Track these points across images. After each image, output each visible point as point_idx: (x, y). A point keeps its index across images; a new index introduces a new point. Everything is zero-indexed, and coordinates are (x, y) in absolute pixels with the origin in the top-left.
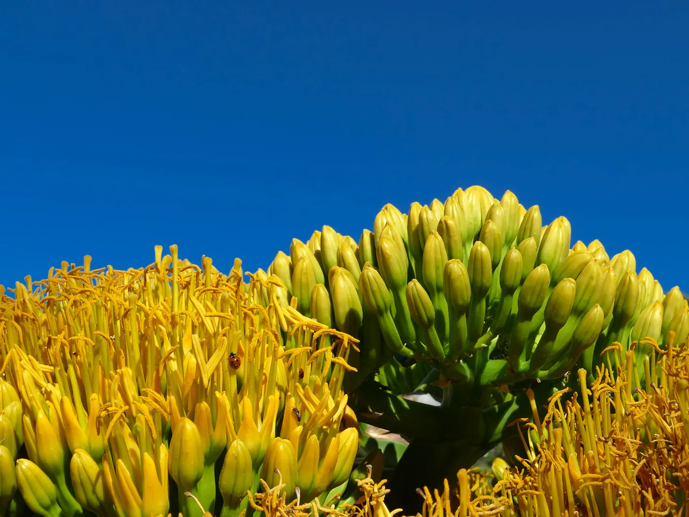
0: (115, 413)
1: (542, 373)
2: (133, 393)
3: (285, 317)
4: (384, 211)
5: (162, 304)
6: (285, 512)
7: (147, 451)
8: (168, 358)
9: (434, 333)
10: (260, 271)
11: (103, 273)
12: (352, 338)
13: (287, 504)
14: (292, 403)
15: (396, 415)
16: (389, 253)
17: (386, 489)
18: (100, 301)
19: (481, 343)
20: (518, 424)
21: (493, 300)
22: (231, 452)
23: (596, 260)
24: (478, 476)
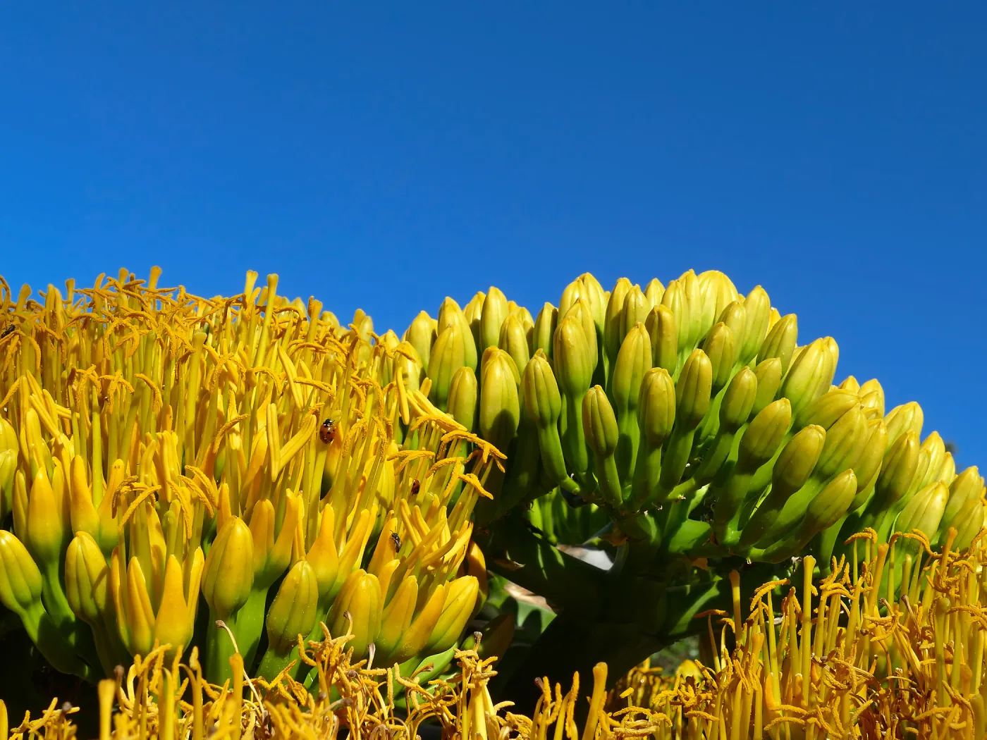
0: (142, 492)
1: (756, 552)
2: (173, 469)
3: (409, 403)
4: (578, 281)
5: (240, 355)
6: (346, 674)
7: (175, 554)
8: (230, 430)
9: (612, 466)
10: (391, 333)
11: (171, 294)
12: (498, 451)
13: (352, 664)
14: (393, 525)
15: (544, 571)
16: (572, 343)
17: (493, 670)
18: (156, 332)
19: (678, 493)
20: (710, 617)
21: (707, 437)
22: (292, 576)
23: (862, 408)
24: (658, 680)
